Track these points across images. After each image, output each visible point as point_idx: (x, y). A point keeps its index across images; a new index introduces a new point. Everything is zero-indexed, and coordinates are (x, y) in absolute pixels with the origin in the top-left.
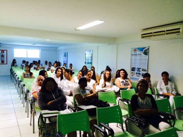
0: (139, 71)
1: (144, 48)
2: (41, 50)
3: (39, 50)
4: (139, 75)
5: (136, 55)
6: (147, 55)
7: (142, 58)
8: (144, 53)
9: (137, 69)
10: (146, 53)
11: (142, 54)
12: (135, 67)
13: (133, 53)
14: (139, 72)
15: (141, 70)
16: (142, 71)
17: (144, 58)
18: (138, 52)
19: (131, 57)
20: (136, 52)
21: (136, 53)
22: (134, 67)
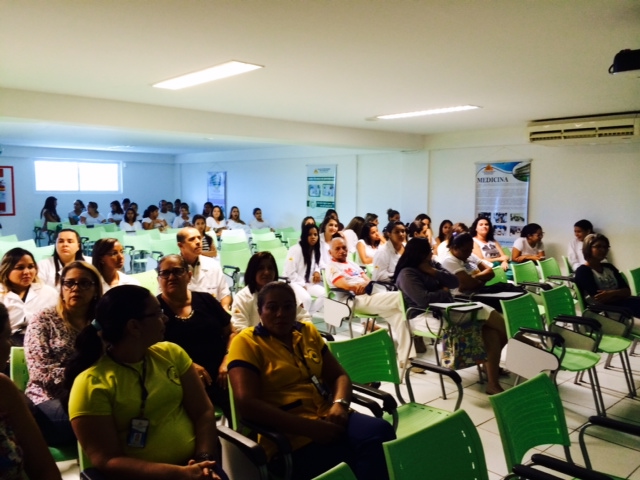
0: (503, 222)
1: (516, 163)
2: (125, 165)
3: (116, 165)
4: (502, 230)
5: (493, 180)
6: (525, 180)
7: (509, 187)
8: (516, 176)
9: (497, 217)
10: (522, 175)
11: (511, 178)
12: (488, 211)
13: (482, 175)
14: (503, 224)
15: (507, 218)
16: (512, 219)
17: (516, 187)
18: (498, 173)
19: (477, 187)
20: (492, 173)
21: (490, 176)
22: (485, 211)
